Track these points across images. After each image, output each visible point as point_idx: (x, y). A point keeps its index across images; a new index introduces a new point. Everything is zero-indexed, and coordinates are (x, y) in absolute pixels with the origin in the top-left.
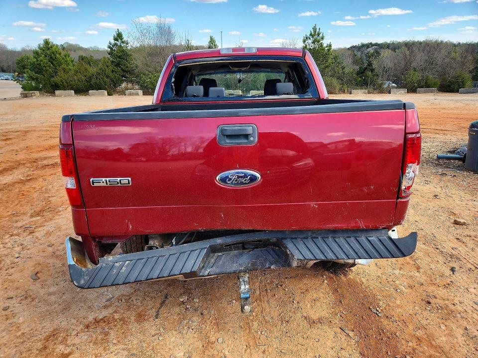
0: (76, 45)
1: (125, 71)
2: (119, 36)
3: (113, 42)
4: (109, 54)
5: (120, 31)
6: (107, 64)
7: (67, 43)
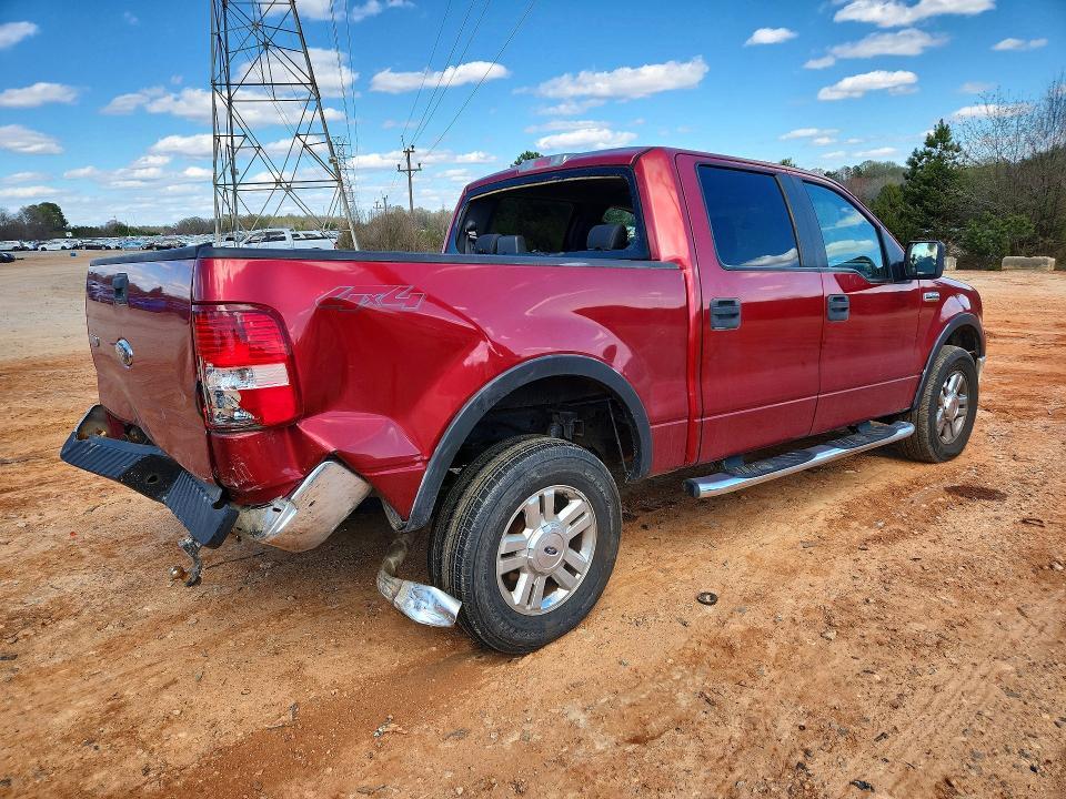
0: (888, 164)
1: (930, 213)
2: (942, 134)
3: (921, 148)
4: (907, 178)
5: (945, 124)
6: (893, 200)
7: (870, 161)
